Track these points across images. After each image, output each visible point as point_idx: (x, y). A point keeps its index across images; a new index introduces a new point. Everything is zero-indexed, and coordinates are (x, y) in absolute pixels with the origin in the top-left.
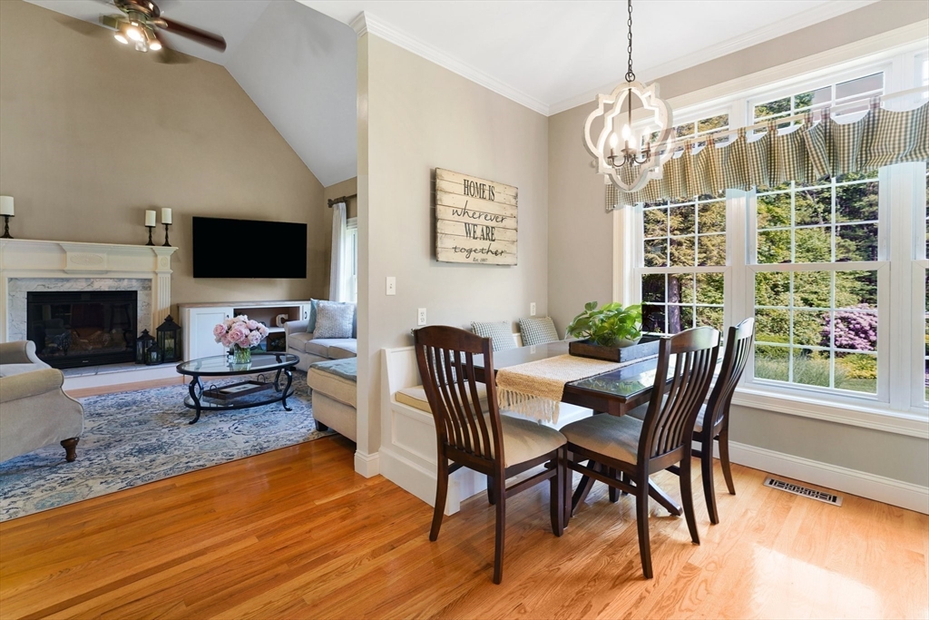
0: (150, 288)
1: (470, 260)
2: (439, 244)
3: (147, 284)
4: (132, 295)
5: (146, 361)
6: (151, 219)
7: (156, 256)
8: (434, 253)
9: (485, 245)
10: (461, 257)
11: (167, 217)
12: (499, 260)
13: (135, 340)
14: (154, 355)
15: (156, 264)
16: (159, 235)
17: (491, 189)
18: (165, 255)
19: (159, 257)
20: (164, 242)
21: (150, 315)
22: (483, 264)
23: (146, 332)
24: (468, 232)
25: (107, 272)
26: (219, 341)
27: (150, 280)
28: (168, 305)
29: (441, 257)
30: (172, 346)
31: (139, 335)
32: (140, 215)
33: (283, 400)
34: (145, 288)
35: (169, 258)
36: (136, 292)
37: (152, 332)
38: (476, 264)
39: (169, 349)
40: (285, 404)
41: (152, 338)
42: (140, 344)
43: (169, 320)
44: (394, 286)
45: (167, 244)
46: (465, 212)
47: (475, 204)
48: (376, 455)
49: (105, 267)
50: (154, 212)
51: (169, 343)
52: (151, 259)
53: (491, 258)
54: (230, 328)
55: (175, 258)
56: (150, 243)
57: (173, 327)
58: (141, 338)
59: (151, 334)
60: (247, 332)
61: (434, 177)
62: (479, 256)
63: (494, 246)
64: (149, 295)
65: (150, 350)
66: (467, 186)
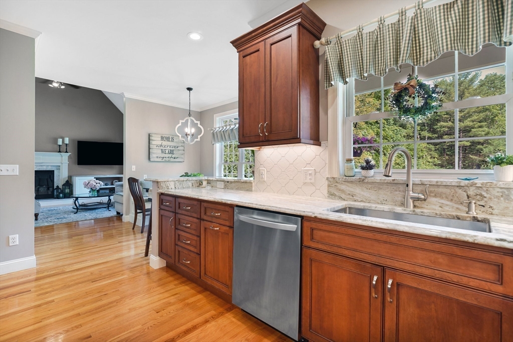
0: (59, 169)
1: (163, 160)
2: (151, 156)
3: (58, 167)
4: (52, 172)
5: (58, 198)
6: (60, 142)
7: (62, 156)
8: (149, 158)
9: (170, 155)
10: (160, 160)
11: (67, 141)
12: (176, 160)
13: (53, 190)
14: (61, 195)
15: (62, 160)
16: (63, 148)
17: (172, 138)
18: (65, 157)
19: (63, 157)
20: (65, 151)
21: (59, 180)
22: (169, 161)
23: (58, 186)
24: (162, 152)
25: (42, 163)
26: (85, 187)
27: (59, 166)
28: (67, 176)
29: (151, 160)
30: (69, 192)
31: (55, 187)
32: (55, 141)
33: (108, 207)
34: (57, 169)
35: (67, 157)
36: (54, 171)
37: (60, 186)
38: (166, 162)
39: (68, 193)
40: (108, 209)
41: (61, 189)
42: (55, 191)
43: (67, 182)
44: (135, 168)
45: (66, 152)
46: (161, 146)
47: (165, 143)
48: (128, 216)
49: (41, 161)
50: (61, 140)
51: (67, 191)
52: (60, 158)
53: (172, 160)
54: (89, 183)
55: (70, 157)
56: (60, 152)
57: (69, 184)
58: (56, 189)
59: (60, 187)
60: (95, 184)
61: (149, 136)
62: (167, 159)
63: (173, 156)
64: (59, 172)
65: (60, 193)
66: (162, 138)
